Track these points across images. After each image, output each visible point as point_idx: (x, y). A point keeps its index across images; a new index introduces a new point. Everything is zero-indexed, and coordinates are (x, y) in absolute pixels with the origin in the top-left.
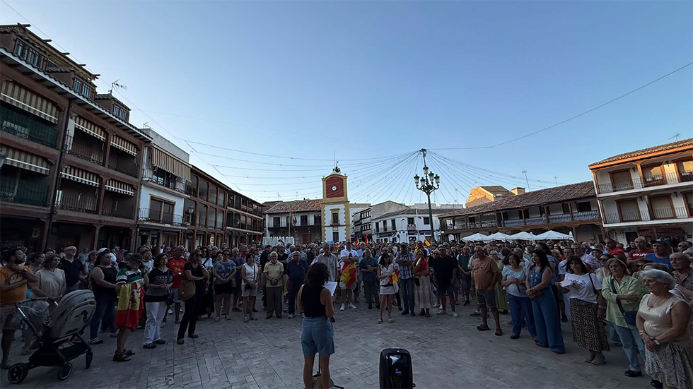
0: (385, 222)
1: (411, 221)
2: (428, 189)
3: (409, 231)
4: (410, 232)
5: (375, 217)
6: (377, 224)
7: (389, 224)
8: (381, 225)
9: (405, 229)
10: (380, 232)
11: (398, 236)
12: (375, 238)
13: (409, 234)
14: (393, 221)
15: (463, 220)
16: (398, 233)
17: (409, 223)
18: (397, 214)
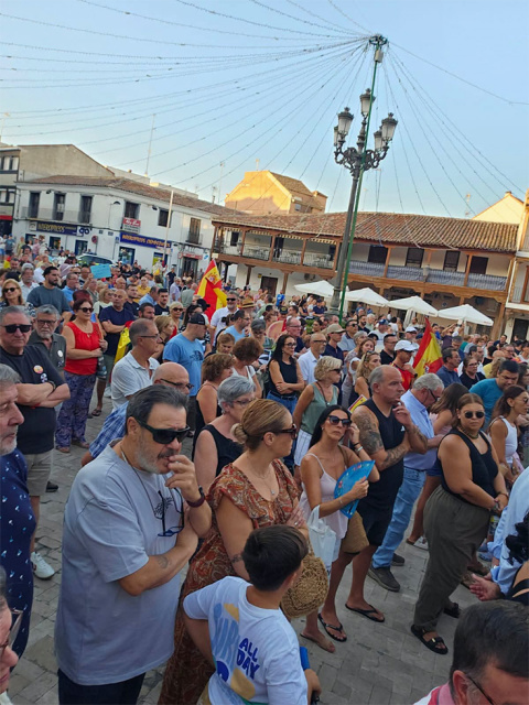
0: (60, 197)
1: (131, 209)
2: (360, 161)
3: (122, 233)
4: (124, 236)
5: (29, 176)
6: (35, 196)
7: (72, 205)
8: (46, 202)
9: (115, 225)
10: (42, 216)
11: (95, 240)
12: (20, 230)
13: (122, 240)
14: (86, 201)
15: (258, 239)
16: (94, 232)
17: (126, 215)
18: (101, 184)
